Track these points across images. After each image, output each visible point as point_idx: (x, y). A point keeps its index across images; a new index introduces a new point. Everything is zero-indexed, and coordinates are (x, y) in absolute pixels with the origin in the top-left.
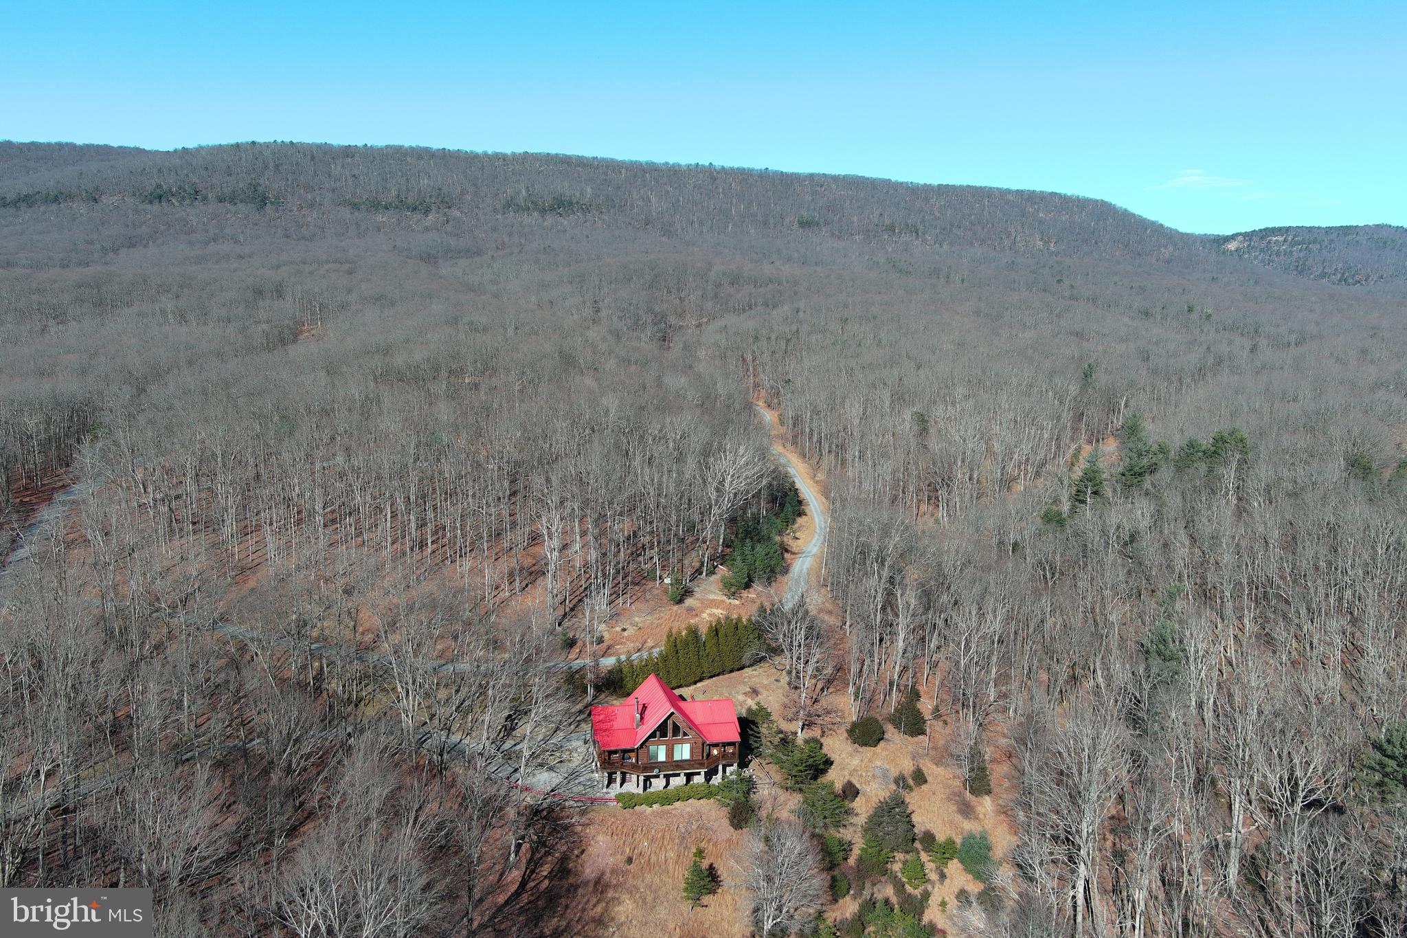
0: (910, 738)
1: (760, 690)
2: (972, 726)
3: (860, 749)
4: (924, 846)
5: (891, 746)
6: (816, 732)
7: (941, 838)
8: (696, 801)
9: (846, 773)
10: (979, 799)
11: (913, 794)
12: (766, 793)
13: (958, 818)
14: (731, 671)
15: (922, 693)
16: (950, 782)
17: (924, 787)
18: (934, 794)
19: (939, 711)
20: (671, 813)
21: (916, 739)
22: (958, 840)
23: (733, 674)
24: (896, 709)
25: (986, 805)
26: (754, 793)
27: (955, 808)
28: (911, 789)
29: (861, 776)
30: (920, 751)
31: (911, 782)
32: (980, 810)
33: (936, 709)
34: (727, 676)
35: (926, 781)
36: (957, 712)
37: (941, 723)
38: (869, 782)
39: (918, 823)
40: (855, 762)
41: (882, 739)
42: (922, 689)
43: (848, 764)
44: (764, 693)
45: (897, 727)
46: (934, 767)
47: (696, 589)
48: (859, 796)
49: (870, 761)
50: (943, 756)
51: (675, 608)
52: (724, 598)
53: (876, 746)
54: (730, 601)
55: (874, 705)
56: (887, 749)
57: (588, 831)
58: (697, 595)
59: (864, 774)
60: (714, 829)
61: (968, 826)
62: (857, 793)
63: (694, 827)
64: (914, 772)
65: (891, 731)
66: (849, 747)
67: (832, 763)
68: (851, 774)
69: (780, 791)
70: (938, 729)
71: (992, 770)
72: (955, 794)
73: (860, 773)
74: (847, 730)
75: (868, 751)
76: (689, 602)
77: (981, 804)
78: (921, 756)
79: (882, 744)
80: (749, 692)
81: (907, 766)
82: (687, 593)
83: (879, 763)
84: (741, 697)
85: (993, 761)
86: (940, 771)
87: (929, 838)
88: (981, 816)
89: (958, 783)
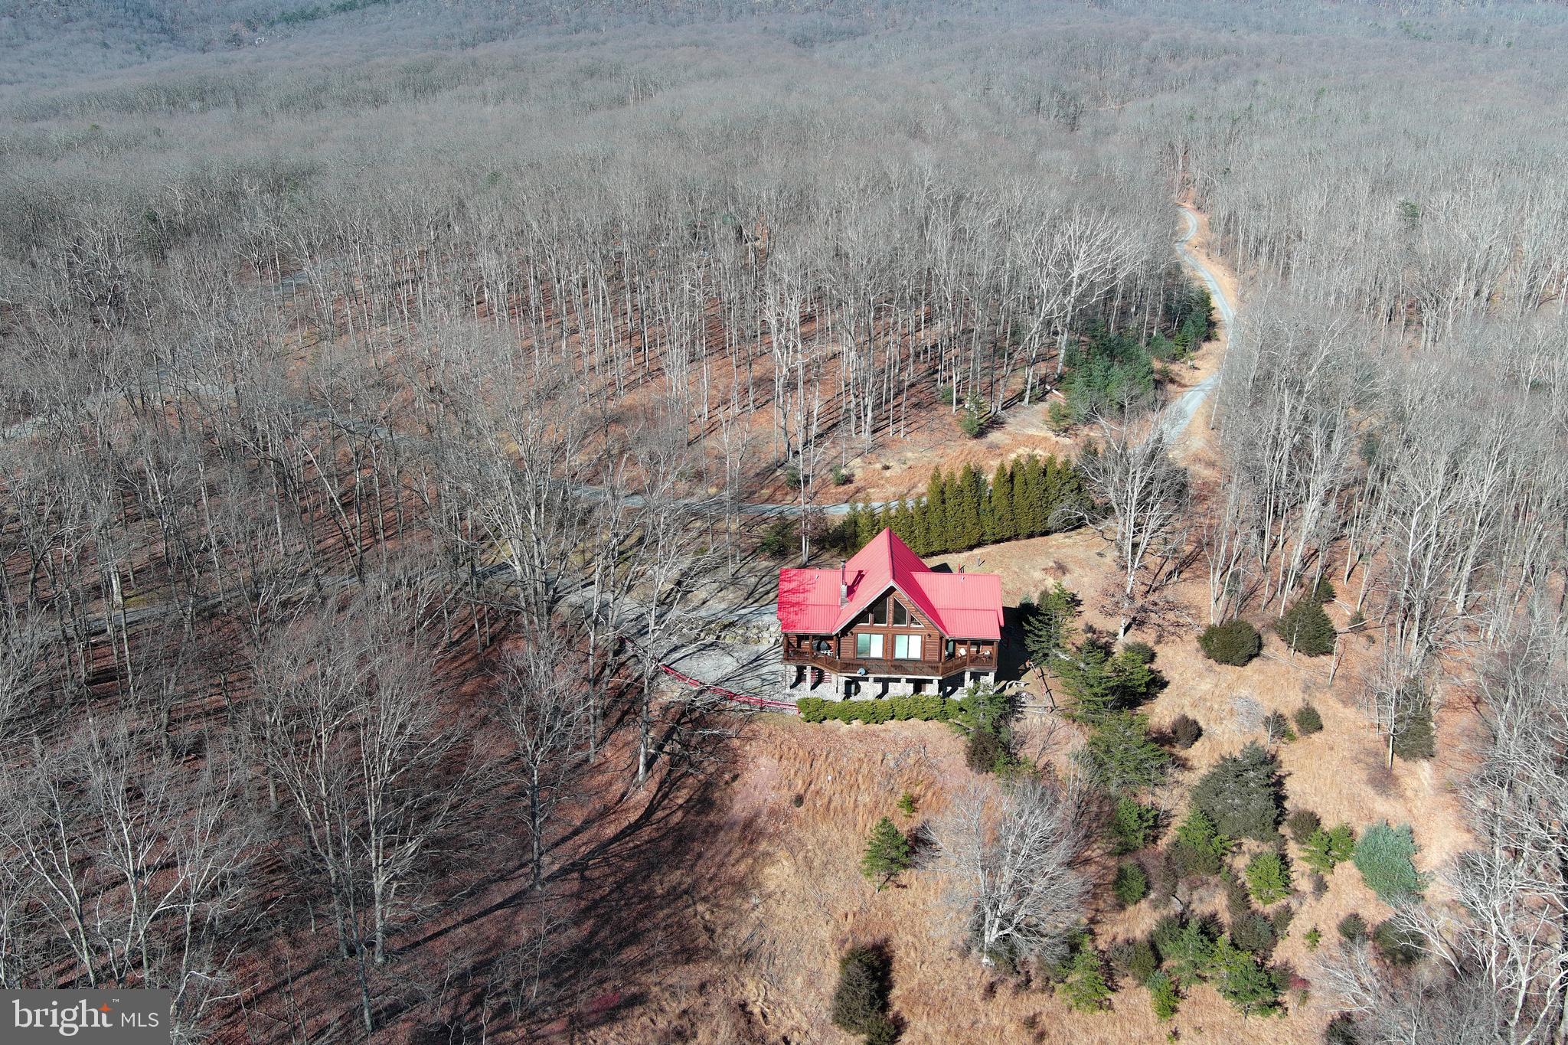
0: (1305, 659)
1: (1071, 566)
2: (1414, 651)
3: (1217, 667)
4: (1295, 833)
5: (1271, 668)
6: (1147, 637)
7: (1329, 824)
8: (922, 722)
9: (1186, 701)
10: (1410, 764)
11: (1293, 745)
12: (1036, 720)
13: (1369, 792)
14: (1031, 536)
15: (1337, 591)
16: (1363, 733)
17: (1316, 737)
18: (1332, 749)
19: (1362, 620)
20: (878, 736)
21: (1316, 660)
22: (1361, 830)
23: (1033, 540)
24: (1289, 613)
25: (1420, 776)
26: (1017, 720)
27: (1364, 775)
28: (1292, 738)
29: (1211, 709)
30: (1320, 680)
31: (1293, 727)
32: (1408, 782)
33: (1358, 618)
34: (1024, 542)
35: (1321, 728)
36: (1393, 625)
37: (1363, 640)
38: (1221, 719)
39: (1294, 793)
40: (1205, 686)
41: (1257, 655)
42: (1339, 585)
43: (1193, 688)
44: (1077, 571)
45: (1286, 638)
46: (1340, 706)
47: (1011, 420)
48: (1201, 740)
49: (1230, 687)
50: (1356, 691)
51: (972, 443)
52: (1051, 434)
53: (1244, 665)
54: (1058, 438)
55: (1254, 603)
56: (1261, 672)
57: (748, 748)
58: (1009, 428)
59: (1216, 706)
60: (943, 766)
61: (1383, 807)
62: (1198, 733)
63: (911, 761)
64: (1301, 713)
65: (1274, 645)
66: (1199, 662)
67: (1164, 685)
68: (1194, 705)
69: (1061, 722)
70: (1358, 647)
71: (1441, 719)
72: (1369, 753)
73: (1209, 704)
74: (1199, 638)
75: (1230, 672)
76: (995, 436)
77: (1412, 773)
78: (1319, 688)
79: (1255, 662)
80: (1051, 568)
81: (1291, 702)
82: (995, 423)
83: (1244, 692)
84: (1038, 575)
85: (1446, 706)
86: (1350, 713)
87: (1309, 822)
88: (1409, 793)
89: (1377, 735)
